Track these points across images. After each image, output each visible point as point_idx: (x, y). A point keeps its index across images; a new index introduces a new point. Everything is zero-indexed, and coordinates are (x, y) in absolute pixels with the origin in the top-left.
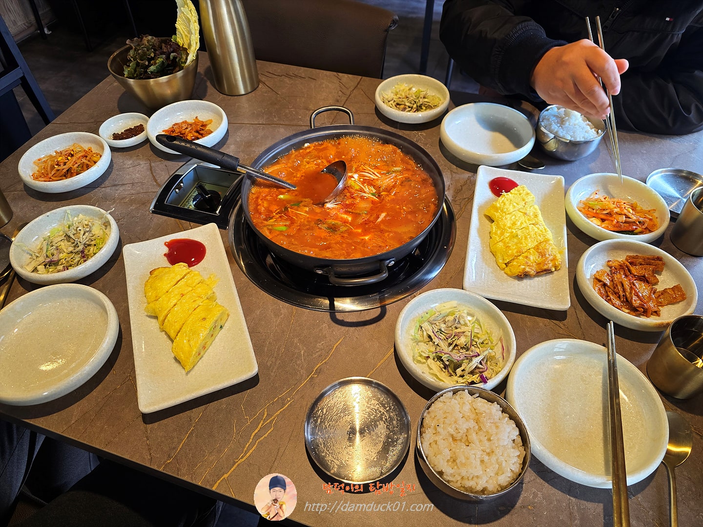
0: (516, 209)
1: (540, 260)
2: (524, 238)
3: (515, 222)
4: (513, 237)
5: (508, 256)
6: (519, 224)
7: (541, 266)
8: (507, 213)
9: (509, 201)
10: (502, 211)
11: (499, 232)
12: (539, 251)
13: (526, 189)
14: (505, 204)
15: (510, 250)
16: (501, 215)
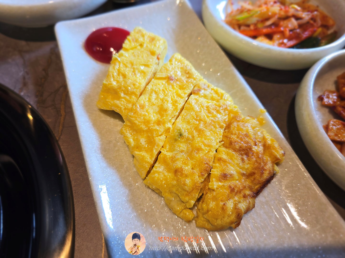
0: (149, 76)
1: (248, 166)
2: (195, 134)
3: (162, 105)
4: (176, 140)
5: (189, 193)
6: (170, 106)
7: (257, 176)
8: (138, 94)
9: (129, 65)
10: (127, 92)
11: (143, 141)
12: (237, 147)
13: (144, 32)
14: (124, 76)
15: (186, 176)
16: (129, 102)
